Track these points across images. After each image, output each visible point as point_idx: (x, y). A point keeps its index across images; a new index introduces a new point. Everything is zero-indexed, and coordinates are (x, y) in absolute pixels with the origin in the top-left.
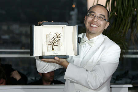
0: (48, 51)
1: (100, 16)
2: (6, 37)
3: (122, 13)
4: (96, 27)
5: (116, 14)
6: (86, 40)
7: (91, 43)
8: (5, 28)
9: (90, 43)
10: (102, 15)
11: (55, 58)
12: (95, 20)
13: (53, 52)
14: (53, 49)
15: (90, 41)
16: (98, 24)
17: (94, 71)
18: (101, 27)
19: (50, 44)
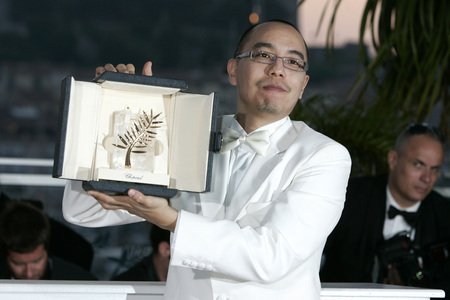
0: (111, 168)
1: (289, 55)
3: (415, 50)
5: (393, 50)
7: (258, 141)
8: (25, 81)
9: (253, 144)
11: (131, 192)
12: (278, 71)
13: (128, 171)
14: (128, 163)
15: (252, 137)
19: (119, 146)
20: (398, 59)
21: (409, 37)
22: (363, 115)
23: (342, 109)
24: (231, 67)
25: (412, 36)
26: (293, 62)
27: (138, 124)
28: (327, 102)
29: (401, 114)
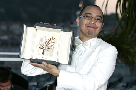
2: (5, 38)
3: (134, 15)
5: (127, 15)
6: (79, 43)
9: (85, 46)
11: (43, 63)
13: (43, 56)
14: (43, 53)
15: (84, 44)
17: (90, 74)
19: (41, 48)
20: (128, 18)
21: (132, 10)
22: (117, 36)
23: (110, 35)
24: (78, 20)
25: (133, 10)
26: (98, 19)
27: (48, 41)
28: (105, 32)
29: (130, 36)
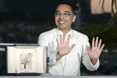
0: (21, 69)
4: (64, 23)
10: (66, 11)
12: (62, 18)
16: (65, 20)
18: (68, 22)
19: (22, 63)
26: (65, 14)
27: (27, 57)
